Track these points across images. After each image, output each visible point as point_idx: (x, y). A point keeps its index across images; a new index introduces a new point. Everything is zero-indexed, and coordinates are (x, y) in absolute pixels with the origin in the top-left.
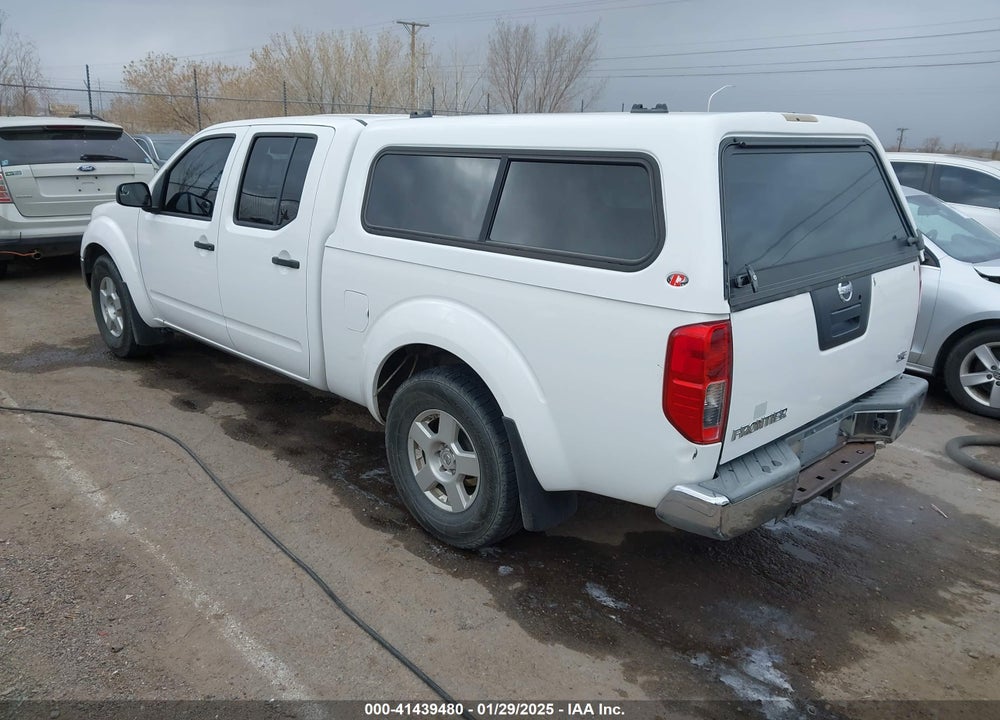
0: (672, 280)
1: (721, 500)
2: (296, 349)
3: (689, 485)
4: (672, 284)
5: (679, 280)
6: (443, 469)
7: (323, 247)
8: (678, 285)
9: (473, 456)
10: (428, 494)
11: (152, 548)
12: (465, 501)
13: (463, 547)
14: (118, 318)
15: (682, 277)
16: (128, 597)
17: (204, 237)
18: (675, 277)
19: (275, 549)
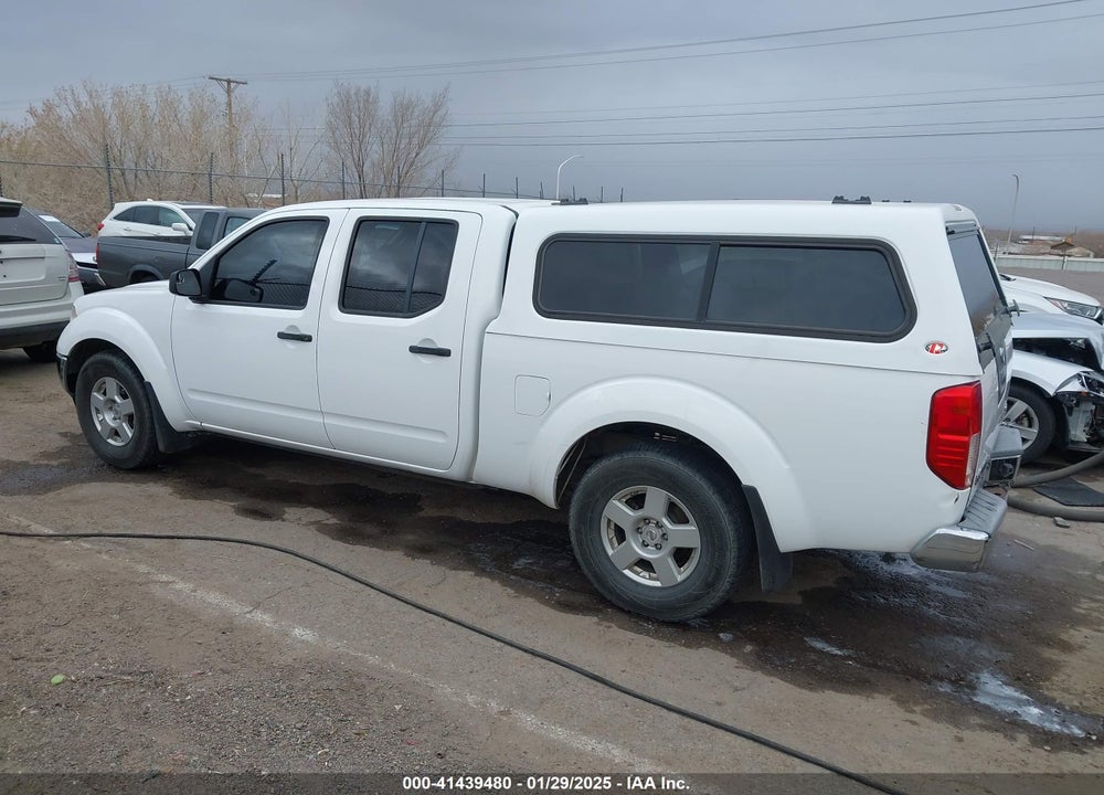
0: (930, 348)
1: (982, 536)
2: (440, 440)
3: (949, 526)
4: (932, 352)
5: (937, 348)
6: (645, 545)
7: (483, 333)
8: (937, 352)
9: (692, 528)
10: (627, 572)
11: (373, 660)
12: (681, 575)
13: (676, 620)
14: (124, 424)
15: (941, 345)
16: (397, 707)
17: (295, 327)
18: (934, 345)
19: (499, 644)
